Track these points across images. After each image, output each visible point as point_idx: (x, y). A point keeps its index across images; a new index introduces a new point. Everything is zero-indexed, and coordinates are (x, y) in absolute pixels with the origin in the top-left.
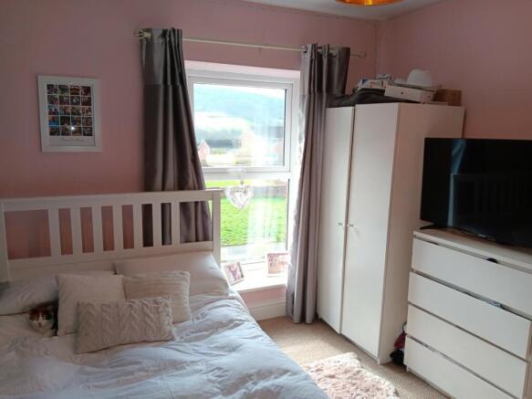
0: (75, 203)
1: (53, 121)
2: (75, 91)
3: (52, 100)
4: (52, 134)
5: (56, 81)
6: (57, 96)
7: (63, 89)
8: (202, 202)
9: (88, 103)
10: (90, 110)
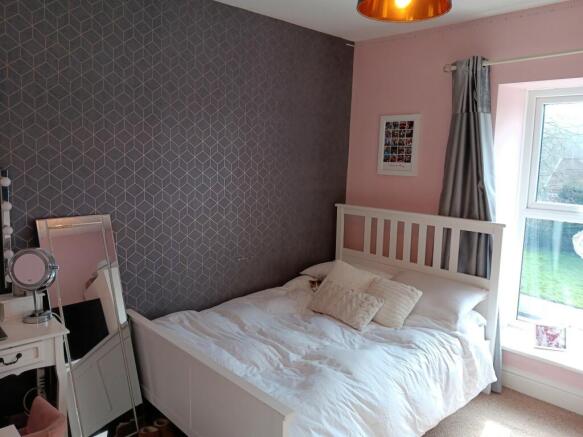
0: (382, 214)
1: (386, 150)
2: (403, 126)
3: (387, 135)
4: (385, 161)
5: (392, 119)
6: (391, 131)
7: (395, 125)
8: (487, 235)
9: (410, 135)
10: (411, 141)
